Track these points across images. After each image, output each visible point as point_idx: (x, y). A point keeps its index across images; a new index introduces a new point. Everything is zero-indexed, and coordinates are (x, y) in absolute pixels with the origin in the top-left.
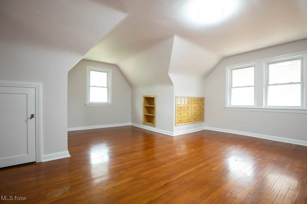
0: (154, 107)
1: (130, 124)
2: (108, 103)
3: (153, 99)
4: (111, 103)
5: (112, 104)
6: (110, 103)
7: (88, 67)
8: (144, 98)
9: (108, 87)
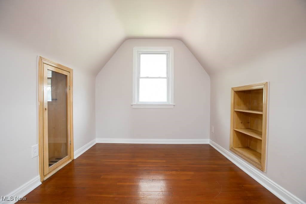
0: (262, 115)
1: (207, 141)
2: (168, 104)
3: (258, 93)
4: (173, 104)
5: (174, 106)
6: (171, 104)
7: (136, 49)
8: (233, 92)
9: (168, 78)
